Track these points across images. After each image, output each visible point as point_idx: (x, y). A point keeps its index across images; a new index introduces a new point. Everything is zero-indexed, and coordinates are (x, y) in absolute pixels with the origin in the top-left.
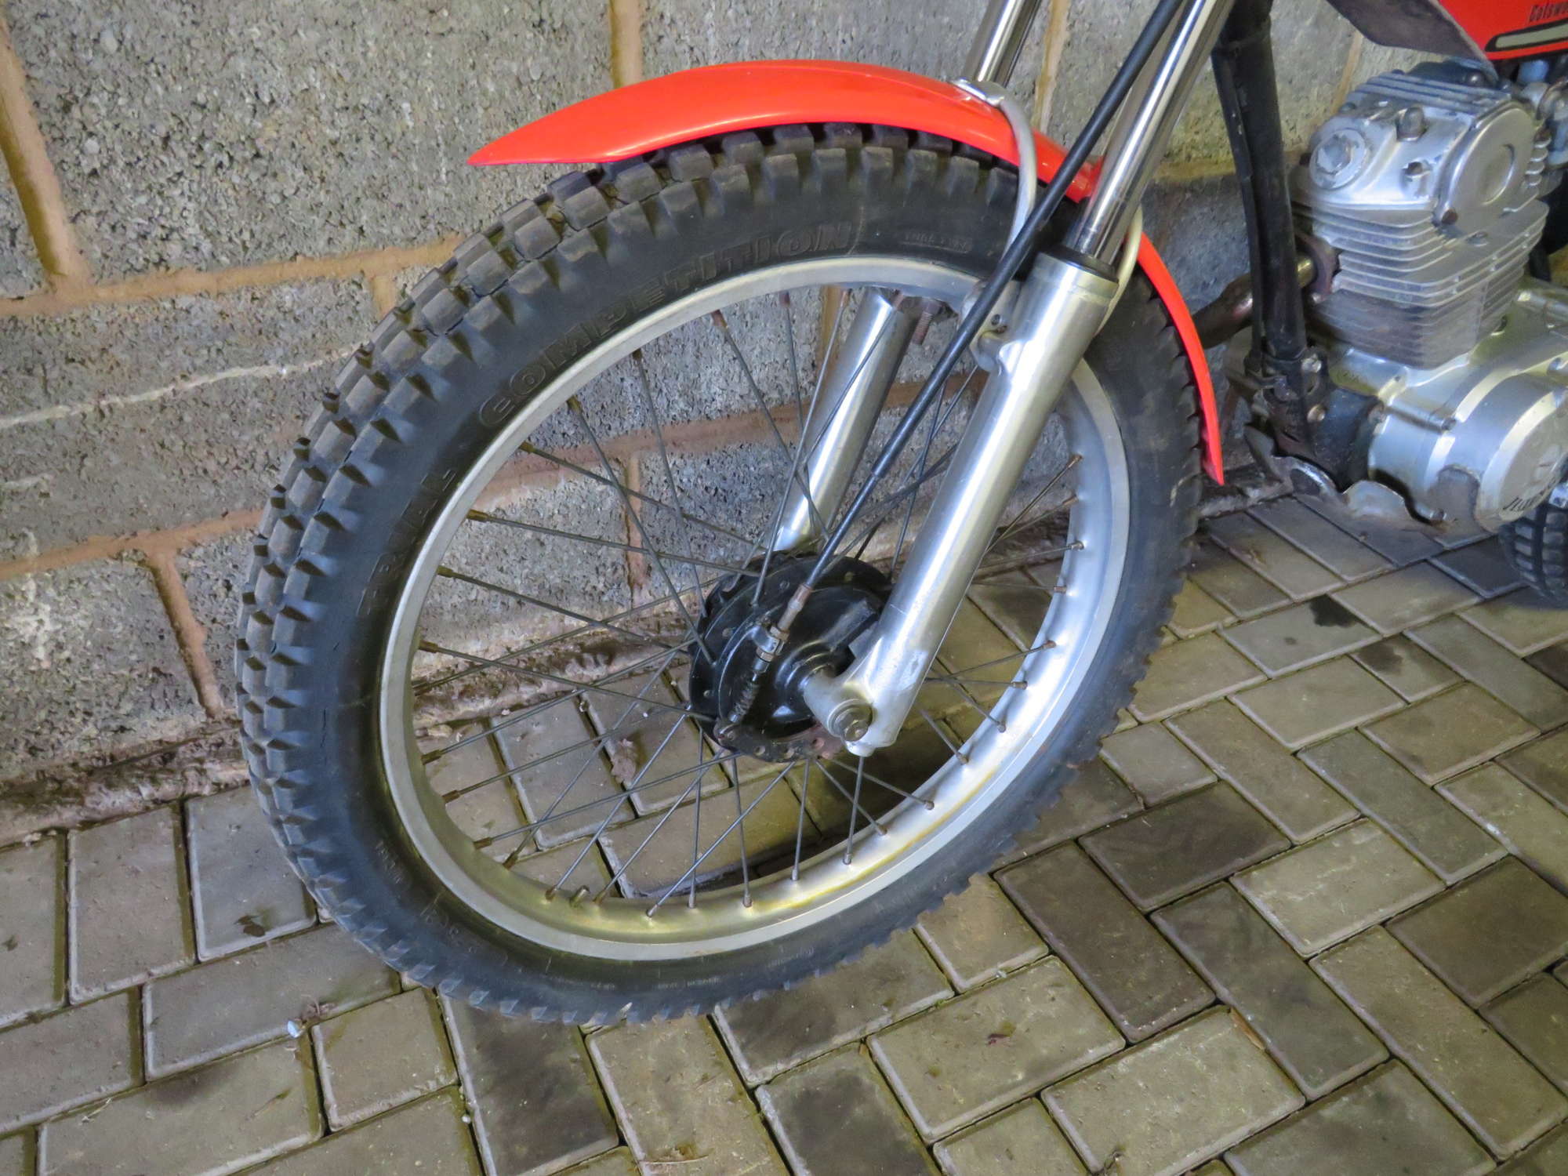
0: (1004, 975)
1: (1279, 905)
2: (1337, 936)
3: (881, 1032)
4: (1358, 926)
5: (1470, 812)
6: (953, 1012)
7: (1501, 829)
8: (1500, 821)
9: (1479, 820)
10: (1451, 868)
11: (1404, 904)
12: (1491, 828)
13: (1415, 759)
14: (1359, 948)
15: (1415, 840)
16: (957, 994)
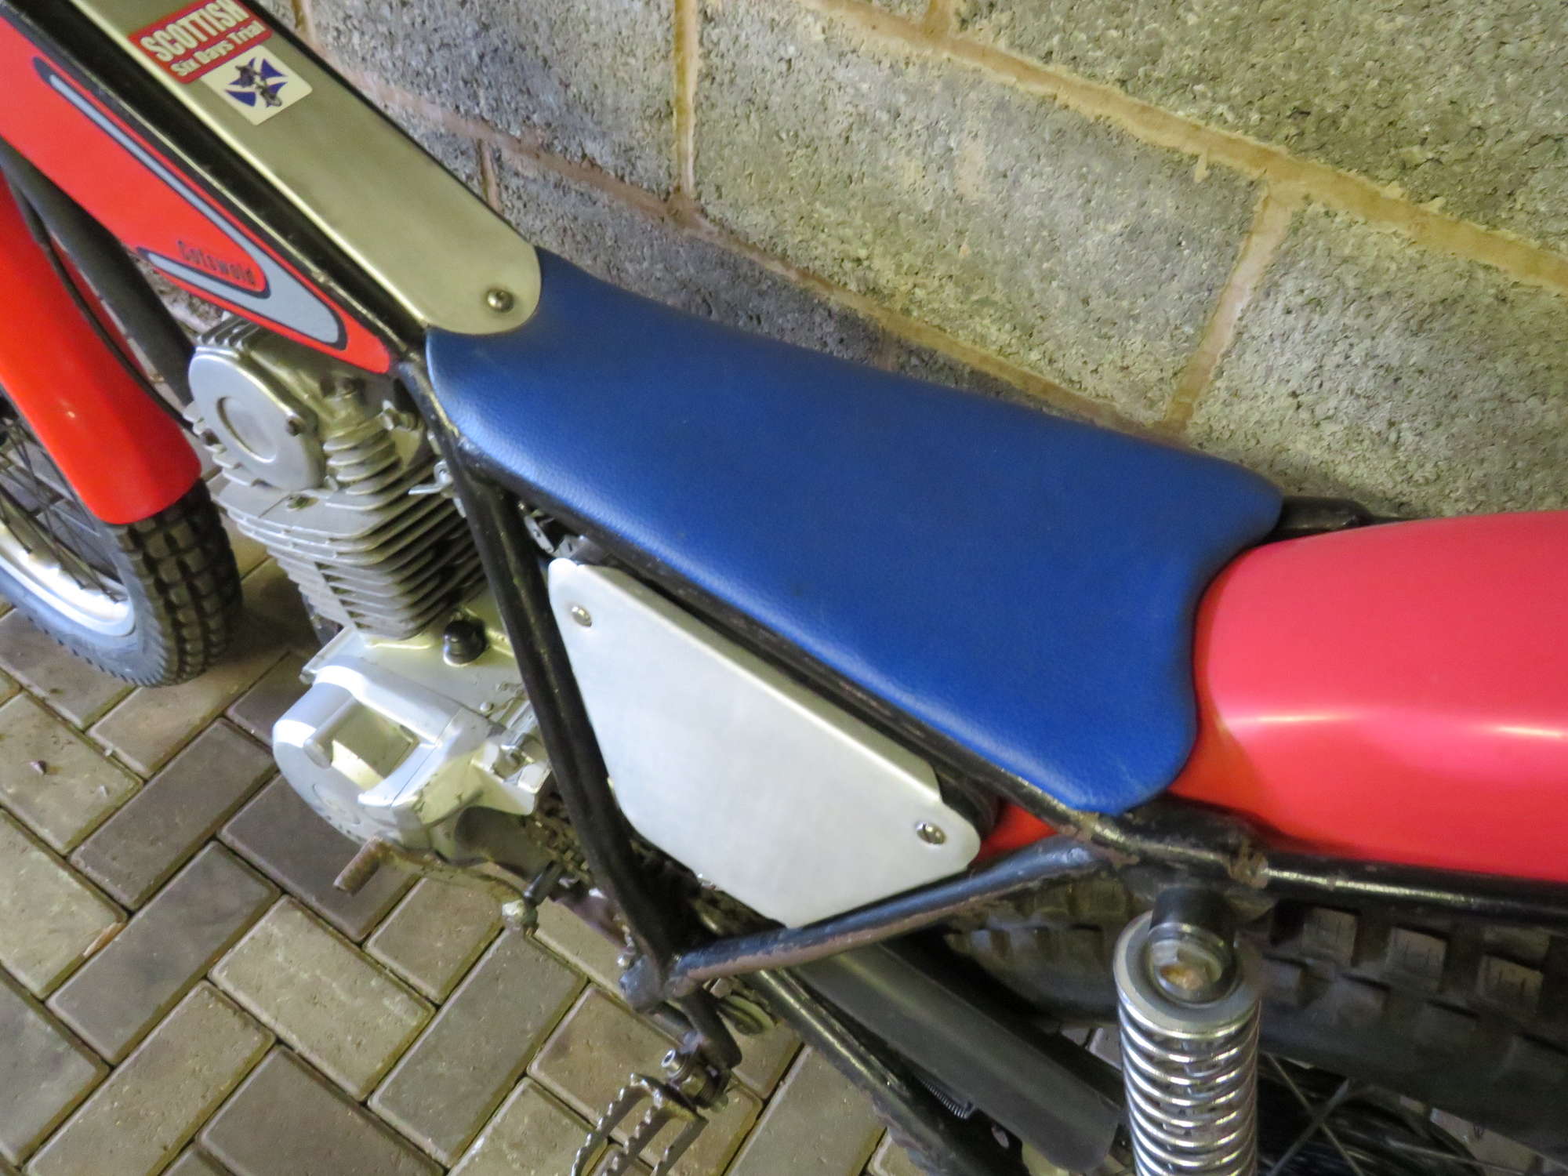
0: (108, 753)
1: (269, 944)
2: (243, 998)
3: (32, 697)
4: (265, 1018)
5: (497, 1119)
6: (63, 734)
7: (483, 1154)
8: (493, 1153)
9: (489, 1130)
10: (390, 1101)
11: (315, 1059)
12: (479, 1144)
13: (561, 1049)
14: (236, 1022)
15: (417, 1060)
16: (83, 732)
